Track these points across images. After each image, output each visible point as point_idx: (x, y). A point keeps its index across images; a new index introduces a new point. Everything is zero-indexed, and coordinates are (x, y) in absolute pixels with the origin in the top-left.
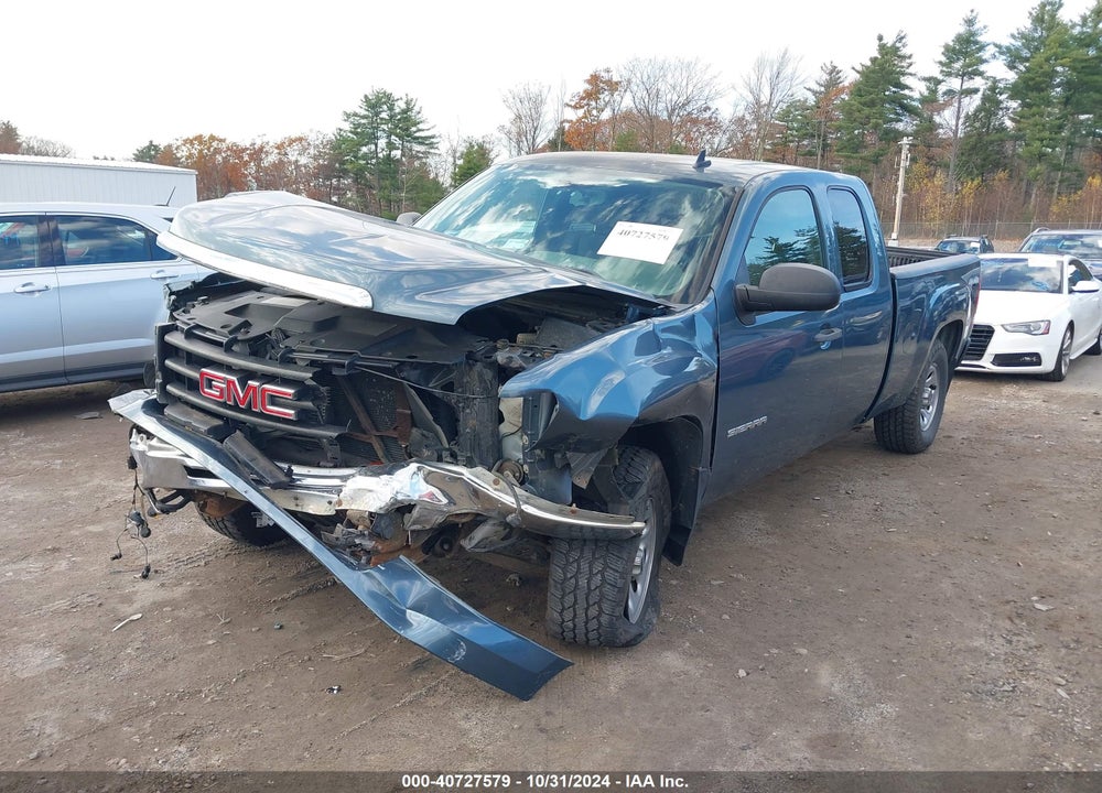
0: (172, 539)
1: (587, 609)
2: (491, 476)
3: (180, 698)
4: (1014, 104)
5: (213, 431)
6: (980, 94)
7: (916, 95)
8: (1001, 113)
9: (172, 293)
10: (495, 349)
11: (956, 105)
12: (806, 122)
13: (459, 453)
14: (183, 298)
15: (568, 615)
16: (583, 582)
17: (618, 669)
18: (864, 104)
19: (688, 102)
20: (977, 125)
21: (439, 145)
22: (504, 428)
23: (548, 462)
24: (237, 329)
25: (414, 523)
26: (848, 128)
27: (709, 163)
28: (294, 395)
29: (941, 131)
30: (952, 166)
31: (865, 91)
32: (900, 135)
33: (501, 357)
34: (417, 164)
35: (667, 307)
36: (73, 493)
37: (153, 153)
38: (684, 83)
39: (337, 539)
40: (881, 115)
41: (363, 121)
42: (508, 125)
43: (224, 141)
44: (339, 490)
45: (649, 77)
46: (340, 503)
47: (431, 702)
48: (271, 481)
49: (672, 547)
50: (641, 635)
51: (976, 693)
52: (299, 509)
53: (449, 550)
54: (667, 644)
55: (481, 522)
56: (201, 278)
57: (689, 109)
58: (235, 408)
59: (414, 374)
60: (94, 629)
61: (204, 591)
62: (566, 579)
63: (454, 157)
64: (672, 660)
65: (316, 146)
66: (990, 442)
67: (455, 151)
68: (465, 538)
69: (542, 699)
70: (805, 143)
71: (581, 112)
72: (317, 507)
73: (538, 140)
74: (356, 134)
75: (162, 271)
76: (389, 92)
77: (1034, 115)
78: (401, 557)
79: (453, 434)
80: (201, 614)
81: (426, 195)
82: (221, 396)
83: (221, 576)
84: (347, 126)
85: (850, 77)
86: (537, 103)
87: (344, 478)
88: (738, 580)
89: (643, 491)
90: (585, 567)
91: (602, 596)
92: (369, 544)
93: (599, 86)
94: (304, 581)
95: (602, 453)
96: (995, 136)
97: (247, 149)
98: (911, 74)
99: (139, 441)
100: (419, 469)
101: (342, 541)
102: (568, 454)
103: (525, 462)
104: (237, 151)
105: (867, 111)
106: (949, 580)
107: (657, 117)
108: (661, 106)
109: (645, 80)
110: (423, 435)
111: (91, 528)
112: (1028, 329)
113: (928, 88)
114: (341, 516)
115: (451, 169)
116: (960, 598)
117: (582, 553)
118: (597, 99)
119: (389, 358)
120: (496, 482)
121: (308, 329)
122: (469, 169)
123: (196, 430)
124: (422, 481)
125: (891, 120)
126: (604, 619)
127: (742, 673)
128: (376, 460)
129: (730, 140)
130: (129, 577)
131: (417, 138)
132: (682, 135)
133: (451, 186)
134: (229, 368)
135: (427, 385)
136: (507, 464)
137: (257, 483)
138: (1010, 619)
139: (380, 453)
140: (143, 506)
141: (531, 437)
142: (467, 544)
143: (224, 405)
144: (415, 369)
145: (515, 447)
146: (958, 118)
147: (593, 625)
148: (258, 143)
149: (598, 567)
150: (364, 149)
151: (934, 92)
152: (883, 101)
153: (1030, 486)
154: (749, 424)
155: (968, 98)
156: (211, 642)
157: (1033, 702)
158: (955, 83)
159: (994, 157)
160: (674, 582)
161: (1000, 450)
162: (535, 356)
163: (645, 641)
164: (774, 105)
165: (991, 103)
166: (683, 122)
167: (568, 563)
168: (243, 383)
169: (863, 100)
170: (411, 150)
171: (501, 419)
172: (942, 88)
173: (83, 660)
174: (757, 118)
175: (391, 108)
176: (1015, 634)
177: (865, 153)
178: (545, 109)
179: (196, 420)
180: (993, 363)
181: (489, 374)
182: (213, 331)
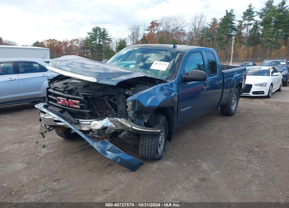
0: (49, 139)
1: (148, 151)
2: (125, 120)
3: (54, 173)
4: (262, 27)
5: (60, 112)
6: (253, 25)
7: (236, 25)
8: (258, 29)
9: (49, 80)
10: (126, 91)
11: (247, 28)
12: (208, 33)
13: (118, 115)
14: (52, 81)
15: (144, 152)
16: (147, 145)
17: (156, 165)
18: (223, 28)
19: (177, 28)
20: (252, 33)
21: (113, 41)
22: (128, 109)
23: (138, 117)
24: (65, 88)
25: (108, 132)
26: (219, 34)
27: (176, 47)
28: (80, 102)
29: (243, 34)
30: (246, 44)
31: (223, 25)
32: (232, 36)
33: (127, 93)
34: (107, 45)
35: (166, 81)
36: (24, 129)
37: (38, 44)
38: (176, 23)
39: (90, 135)
40: (227, 31)
41: (93, 35)
42: (130, 35)
43: (57, 40)
44: (90, 124)
45: (167, 22)
46: (90, 127)
47: (112, 172)
48: (74, 123)
49: (169, 138)
50: (161, 157)
51: (238, 169)
52: (81, 129)
53: (116, 139)
54: (168, 160)
55: (123, 131)
56: (56, 76)
57: (177, 30)
58: (66, 106)
59: (107, 97)
60: (33, 159)
61: (58, 150)
62: (143, 144)
63: (117, 44)
64: (168, 163)
65: (81, 42)
66: (249, 113)
67: (117, 42)
68: (119, 135)
69: (138, 172)
70: (208, 38)
71: (149, 31)
72: (85, 129)
73: (138, 39)
74: (91, 38)
75: (44, 75)
76: (99, 27)
77: (267, 30)
78: (105, 139)
79: (116, 111)
80: (58, 155)
81: (109, 54)
82: (62, 103)
83: (62, 147)
84: (88, 36)
85: (219, 21)
86: (138, 29)
87: (91, 122)
88: (185, 145)
89: (161, 123)
90: (147, 141)
91: (151, 148)
92: (97, 136)
93: (154, 24)
94: (82, 148)
95: (150, 114)
96: (257, 36)
97: (62, 42)
98: (235, 20)
99: (42, 115)
100: (108, 119)
101: (91, 136)
102: (143, 115)
103: (133, 117)
104: (60, 43)
105: (223, 30)
106: (235, 145)
107: (169, 32)
108: (170, 29)
109: (166, 23)
110: (109, 111)
111: (30, 137)
112: (261, 85)
113: (239, 24)
114: (91, 130)
115: (116, 47)
116: (237, 148)
117: (147, 138)
118: (153, 28)
119: (101, 94)
120: (126, 122)
121: (82, 87)
122: (120, 47)
123: (56, 111)
124: (109, 122)
125: (230, 32)
126: (152, 153)
127: (184, 165)
128: (98, 117)
129: (188, 38)
130: (40, 148)
131: (107, 39)
132: (176, 37)
133: (116, 51)
134: (64, 97)
135: (110, 100)
136: (129, 118)
137: (71, 123)
138: (248, 152)
139: (99, 116)
140: (43, 130)
141: (134, 111)
142: (120, 136)
143: (63, 105)
144: (107, 96)
145: (131, 113)
146: (247, 31)
147: (149, 154)
148: (65, 41)
149: (150, 141)
150: (93, 42)
151: (241, 24)
152: (228, 27)
153: (258, 123)
154: (186, 108)
155: (250, 26)
156: (60, 161)
157: (251, 170)
158: (246, 22)
159: (256, 41)
160: (170, 146)
161: (252, 115)
162: (135, 92)
163: (162, 159)
164: (200, 29)
165: (256, 27)
166: (176, 33)
167: (143, 140)
168: (67, 100)
169: (222, 27)
170: (105, 42)
171: (127, 107)
172: (243, 23)
173: (31, 165)
174: (195, 32)
175: (100, 31)
176: (249, 156)
177: (224, 41)
178: (140, 31)
179: (56, 109)
180: (252, 94)
181: (124, 97)
182: (60, 88)
